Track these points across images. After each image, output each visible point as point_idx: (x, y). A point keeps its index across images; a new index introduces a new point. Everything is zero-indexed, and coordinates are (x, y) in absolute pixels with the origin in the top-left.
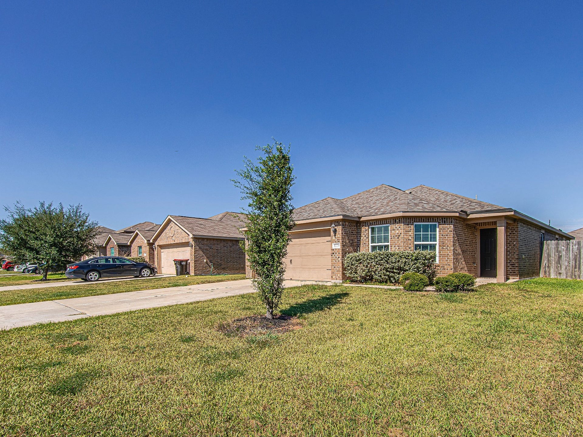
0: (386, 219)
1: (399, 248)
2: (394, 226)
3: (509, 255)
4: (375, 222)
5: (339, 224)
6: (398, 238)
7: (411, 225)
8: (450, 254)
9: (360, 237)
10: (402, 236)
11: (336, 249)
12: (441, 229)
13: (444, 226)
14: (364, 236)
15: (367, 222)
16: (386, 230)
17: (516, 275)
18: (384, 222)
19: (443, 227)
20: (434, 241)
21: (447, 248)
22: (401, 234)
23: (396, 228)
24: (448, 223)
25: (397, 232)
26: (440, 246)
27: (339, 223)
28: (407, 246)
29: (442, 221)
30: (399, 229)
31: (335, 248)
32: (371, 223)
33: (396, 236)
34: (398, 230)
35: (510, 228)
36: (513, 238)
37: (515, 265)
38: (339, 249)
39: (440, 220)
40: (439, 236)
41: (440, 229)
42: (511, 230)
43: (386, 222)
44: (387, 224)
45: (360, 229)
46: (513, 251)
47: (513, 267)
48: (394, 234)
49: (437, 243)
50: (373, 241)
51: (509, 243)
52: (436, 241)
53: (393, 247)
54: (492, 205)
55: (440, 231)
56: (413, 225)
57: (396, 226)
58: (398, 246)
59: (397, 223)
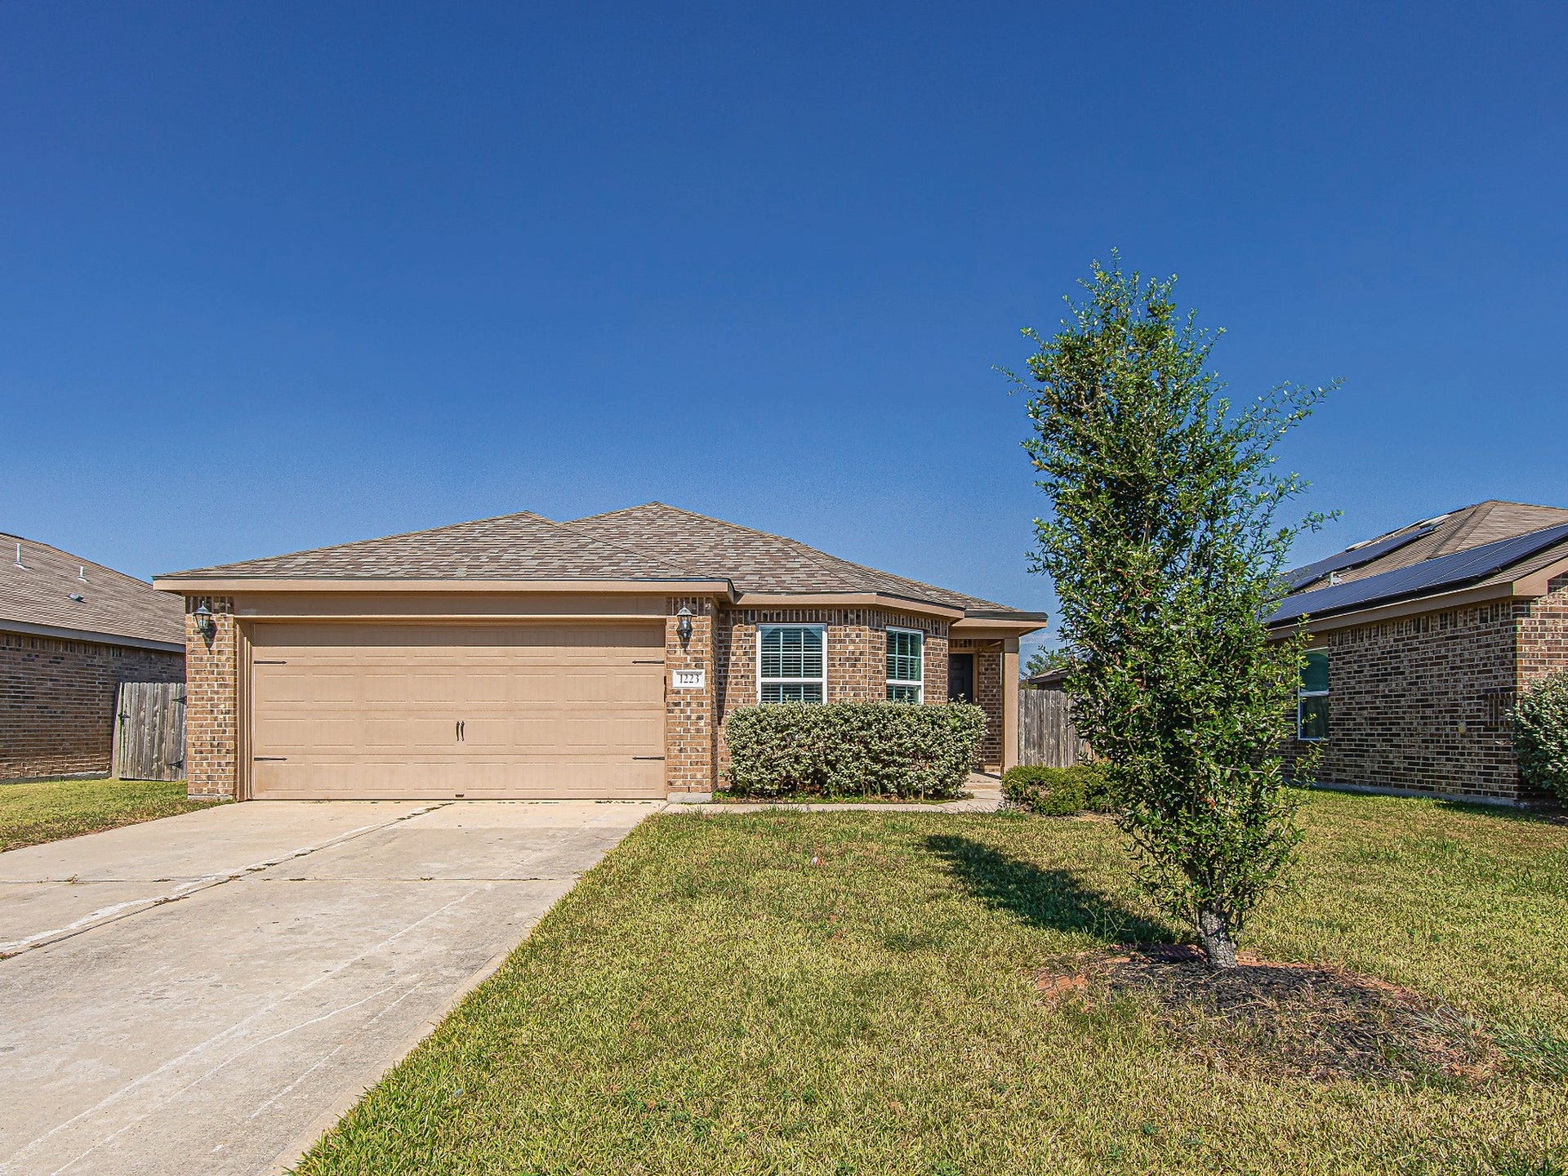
0: (817, 608)
1: (855, 695)
2: (841, 631)
4: (778, 614)
5: (701, 609)
6: (855, 666)
7: (882, 631)
9: (724, 653)
10: (865, 659)
11: (687, 691)
12: (932, 649)
13: (935, 641)
14: (740, 652)
15: (753, 612)
16: (814, 640)
17: (996, 761)
18: (811, 615)
19: (933, 644)
20: (916, 679)
21: (939, 699)
22: (861, 653)
23: (848, 635)
24: (942, 635)
25: (851, 648)
26: (927, 692)
27: (701, 605)
28: (876, 690)
29: (932, 628)
30: (857, 640)
31: (684, 685)
32: (766, 616)
33: (847, 659)
34: (853, 642)
35: (984, 656)
36: (991, 679)
37: (995, 739)
38: (700, 691)
39: (928, 626)
40: (926, 665)
41: (927, 649)
42: (988, 660)
43: (817, 617)
44: (817, 621)
45: (726, 629)
46: (992, 709)
47: (992, 744)
48: (840, 653)
49: (922, 683)
50: (770, 667)
51: (984, 691)
52: (919, 679)
53: (838, 690)
54: (986, 603)
55: (929, 654)
56: (885, 631)
57: (848, 632)
58: (853, 689)
59: (852, 624)
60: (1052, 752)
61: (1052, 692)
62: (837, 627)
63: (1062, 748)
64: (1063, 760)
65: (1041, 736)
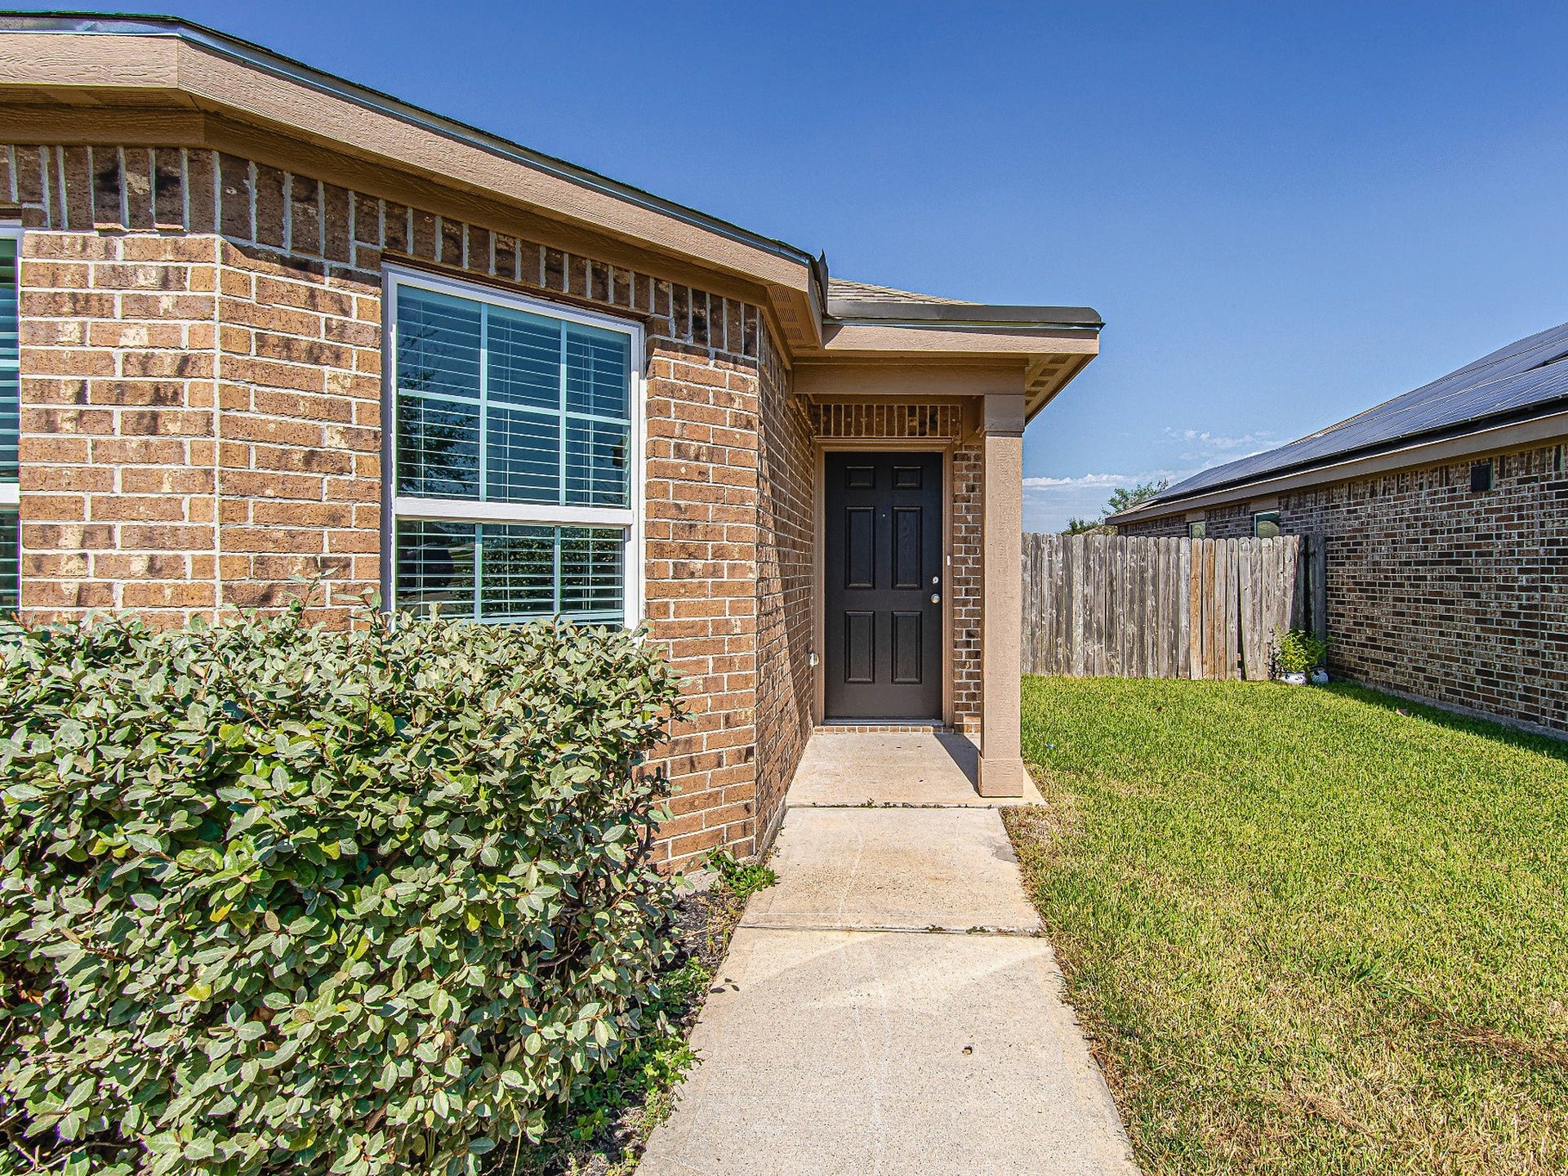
1: (153, 569)
2: (85, 255)
3: (965, 603)
6: (151, 423)
7: (346, 275)
8: (736, 620)
10: (205, 396)
12: (673, 391)
13: (694, 363)
19: (685, 373)
20: (602, 500)
21: (715, 572)
22: (184, 366)
23: (119, 277)
24: (725, 351)
25: (136, 336)
26: (657, 550)
28: (293, 542)
29: (681, 317)
30: (167, 299)
33: (120, 393)
34: (144, 307)
35: (966, 458)
39: (662, 307)
40: (653, 451)
41: (655, 390)
42: (975, 468)
48: (78, 364)
49: (633, 516)
52: (618, 500)
53: (71, 540)
55: (663, 409)
56: (377, 282)
57: (119, 260)
58: (149, 539)
59: (139, 220)
60: (1132, 648)
61: (1133, 539)
62: (68, 236)
63: (1148, 639)
64: (1150, 663)
65: (1111, 621)
